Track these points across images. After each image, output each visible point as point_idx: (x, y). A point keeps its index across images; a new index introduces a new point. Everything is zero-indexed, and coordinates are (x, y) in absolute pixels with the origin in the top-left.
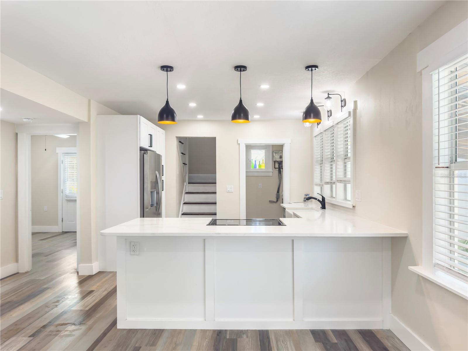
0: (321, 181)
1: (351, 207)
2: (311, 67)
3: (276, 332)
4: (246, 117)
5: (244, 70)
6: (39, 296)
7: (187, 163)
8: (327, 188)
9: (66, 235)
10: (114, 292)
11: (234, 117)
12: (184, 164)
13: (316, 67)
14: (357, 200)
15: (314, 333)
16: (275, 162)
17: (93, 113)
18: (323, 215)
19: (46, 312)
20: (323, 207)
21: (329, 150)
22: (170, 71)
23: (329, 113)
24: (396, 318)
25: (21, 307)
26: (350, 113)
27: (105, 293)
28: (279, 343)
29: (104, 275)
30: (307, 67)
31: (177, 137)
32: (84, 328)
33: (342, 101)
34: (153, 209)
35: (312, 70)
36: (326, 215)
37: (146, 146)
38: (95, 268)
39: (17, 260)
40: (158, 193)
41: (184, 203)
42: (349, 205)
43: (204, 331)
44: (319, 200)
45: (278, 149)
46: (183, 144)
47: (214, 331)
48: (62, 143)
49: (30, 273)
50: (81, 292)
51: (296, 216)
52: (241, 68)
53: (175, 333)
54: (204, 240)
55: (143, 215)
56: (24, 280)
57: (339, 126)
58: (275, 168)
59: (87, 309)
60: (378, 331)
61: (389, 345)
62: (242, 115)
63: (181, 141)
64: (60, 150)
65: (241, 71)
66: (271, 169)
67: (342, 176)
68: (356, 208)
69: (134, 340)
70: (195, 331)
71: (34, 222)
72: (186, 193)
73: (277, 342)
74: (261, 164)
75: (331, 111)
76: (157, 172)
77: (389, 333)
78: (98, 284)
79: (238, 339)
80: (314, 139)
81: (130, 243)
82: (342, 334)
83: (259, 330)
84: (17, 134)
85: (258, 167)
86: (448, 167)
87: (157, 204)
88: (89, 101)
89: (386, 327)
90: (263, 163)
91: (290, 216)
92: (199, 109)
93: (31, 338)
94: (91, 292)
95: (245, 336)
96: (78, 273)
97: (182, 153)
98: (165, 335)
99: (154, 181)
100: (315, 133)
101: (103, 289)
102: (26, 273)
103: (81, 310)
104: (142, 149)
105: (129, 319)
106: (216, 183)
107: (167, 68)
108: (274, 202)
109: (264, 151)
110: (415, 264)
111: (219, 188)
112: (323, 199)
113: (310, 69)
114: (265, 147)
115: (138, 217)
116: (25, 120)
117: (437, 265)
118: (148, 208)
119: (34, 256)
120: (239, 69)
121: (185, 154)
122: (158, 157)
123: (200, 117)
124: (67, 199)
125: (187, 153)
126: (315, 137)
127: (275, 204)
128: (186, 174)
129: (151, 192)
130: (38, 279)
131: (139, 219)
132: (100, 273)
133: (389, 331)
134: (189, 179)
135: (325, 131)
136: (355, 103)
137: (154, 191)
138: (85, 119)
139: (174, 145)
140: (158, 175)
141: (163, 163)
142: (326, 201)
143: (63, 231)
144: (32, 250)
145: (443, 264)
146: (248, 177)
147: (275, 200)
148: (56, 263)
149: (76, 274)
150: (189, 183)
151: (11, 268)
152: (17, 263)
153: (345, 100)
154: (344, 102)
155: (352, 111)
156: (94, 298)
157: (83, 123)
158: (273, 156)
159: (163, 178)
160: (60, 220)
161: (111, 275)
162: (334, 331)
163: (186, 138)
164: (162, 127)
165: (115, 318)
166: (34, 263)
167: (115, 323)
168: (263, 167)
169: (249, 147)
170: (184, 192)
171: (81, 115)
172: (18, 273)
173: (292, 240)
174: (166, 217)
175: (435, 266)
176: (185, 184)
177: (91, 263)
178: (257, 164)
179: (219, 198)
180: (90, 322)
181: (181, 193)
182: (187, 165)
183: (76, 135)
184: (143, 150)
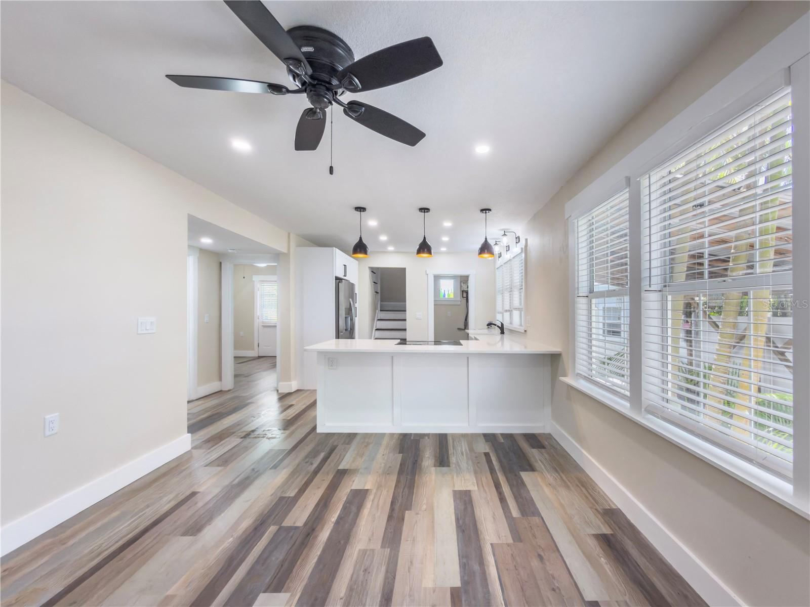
0: (503, 309)
1: (523, 331)
2: (485, 210)
3: (453, 435)
4: (429, 252)
5: (427, 212)
6: (245, 408)
7: (379, 291)
8: (507, 315)
9: (262, 359)
10: (314, 404)
11: (419, 252)
12: (376, 292)
13: (490, 210)
14: (527, 325)
15: (485, 435)
16: (463, 291)
17: (293, 244)
18: (502, 339)
19: (253, 421)
20: (502, 333)
21: (508, 281)
22: (363, 211)
23: (508, 248)
24: (554, 423)
25: (229, 417)
26: (522, 248)
27: (304, 407)
28: (455, 442)
29: (302, 392)
30: (482, 210)
31: (369, 267)
32: (287, 432)
33: (516, 238)
34: (348, 333)
35: (486, 213)
36: (505, 339)
37: (341, 275)
38: (294, 386)
39: (220, 379)
40: (352, 320)
41: (376, 330)
42: (522, 330)
43: (392, 435)
44: (498, 326)
45: (464, 280)
46: (375, 273)
47: (401, 434)
48: (259, 271)
49: (231, 391)
50: (281, 406)
51: (476, 339)
52: (424, 210)
53: (366, 436)
54: (392, 356)
55: (338, 337)
56: (228, 396)
57: (515, 260)
58: (463, 297)
59: (289, 418)
60: (540, 434)
61: (547, 443)
62: (426, 250)
63: (373, 271)
64: (256, 278)
65: (424, 212)
66: (459, 298)
67: (518, 305)
68: (528, 331)
69: (331, 441)
70: (384, 434)
71: (236, 347)
72: (378, 320)
73: (453, 442)
74: (449, 293)
75: (509, 246)
76: (351, 300)
77: (549, 436)
78: (297, 399)
79: (421, 440)
80: (497, 270)
81: (329, 359)
82: (509, 437)
83: (439, 434)
84: (221, 263)
85: (446, 297)
86: (587, 297)
87: (351, 329)
88: (289, 234)
89: (547, 431)
90: (451, 292)
91: (472, 339)
92: (390, 242)
93: (242, 439)
94: (291, 406)
95: (427, 438)
96: (278, 391)
97: (374, 282)
98: (358, 437)
99: (348, 307)
100: (498, 266)
101: (302, 403)
102: (229, 391)
103: (284, 419)
104: (337, 278)
105: (327, 424)
106: (406, 311)
107: (360, 209)
108: (462, 329)
109: (453, 281)
110: (565, 375)
111: (409, 315)
112: (502, 325)
113: (484, 212)
114: (454, 277)
115: (333, 338)
116: (230, 251)
117: (579, 375)
118: (342, 332)
119: (236, 376)
120: (423, 211)
121: (376, 283)
122: (351, 286)
123: (391, 248)
124: (263, 324)
125: (379, 283)
126: (497, 268)
127: (463, 332)
128: (378, 301)
129: (346, 317)
130: (240, 395)
131: (335, 340)
132: (298, 391)
133: (550, 434)
134: (381, 307)
135: (505, 264)
136: (526, 240)
137: (348, 317)
138: (285, 251)
139: (367, 274)
140: (352, 302)
141: (357, 291)
142: (504, 327)
143: (260, 355)
144: (235, 371)
145: (584, 374)
146: (437, 305)
147: (463, 327)
148: (256, 382)
149: (276, 392)
150: (381, 311)
151: (214, 386)
152: (220, 382)
153: (519, 237)
154: (518, 239)
155: (523, 247)
156: (294, 411)
157: (283, 254)
158: (461, 286)
159: (357, 305)
160: (256, 345)
161: (308, 392)
162: (502, 434)
163: (378, 268)
164: (356, 259)
165: (314, 424)
166: (235, 383)
167: (315, 428)
168: (452, 296)
169: (437, 278)
170: (376, 319)
171: (281, 247)
172: (221, 391)
173: (468, 357)
174: (359, 338)
175: (577, 376)
176: (377, 311)
177: (290, 381)
178: (446, 293)
179: (409, 325)
180: (293, 428)
181: (373, 320)
182: (379, 294)
183: (276, 264)
184: (338, 280)
